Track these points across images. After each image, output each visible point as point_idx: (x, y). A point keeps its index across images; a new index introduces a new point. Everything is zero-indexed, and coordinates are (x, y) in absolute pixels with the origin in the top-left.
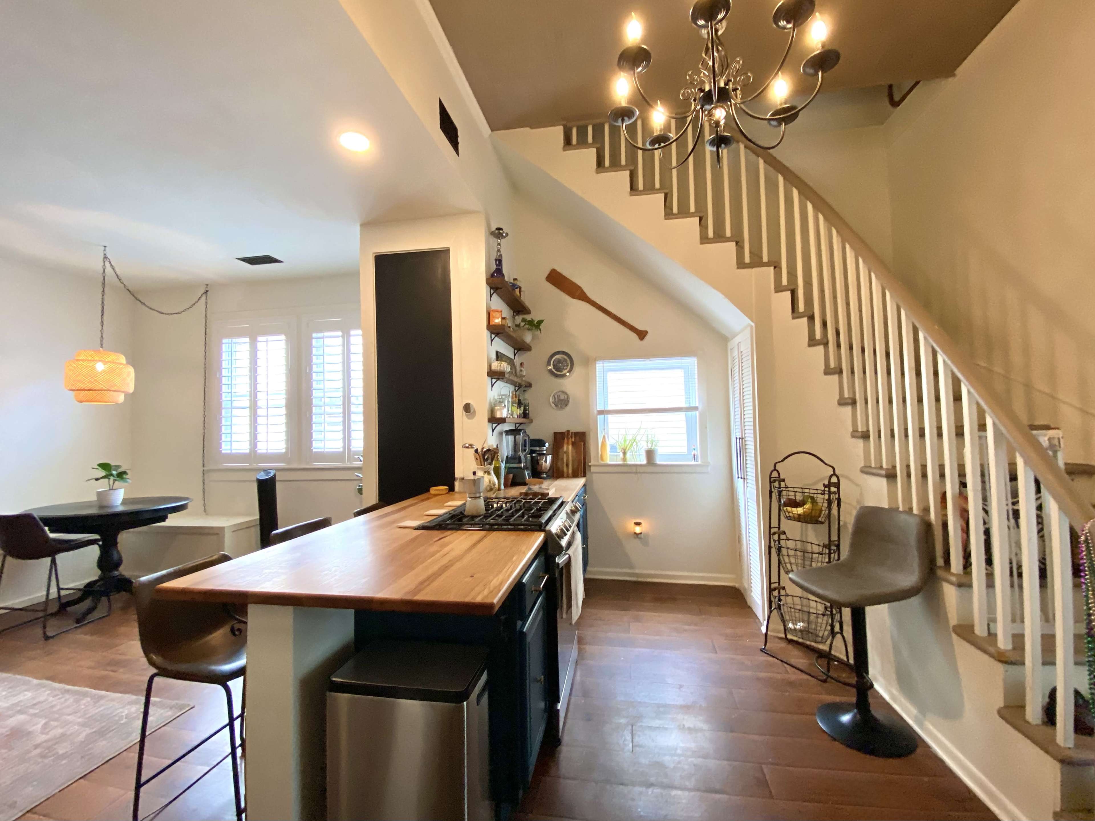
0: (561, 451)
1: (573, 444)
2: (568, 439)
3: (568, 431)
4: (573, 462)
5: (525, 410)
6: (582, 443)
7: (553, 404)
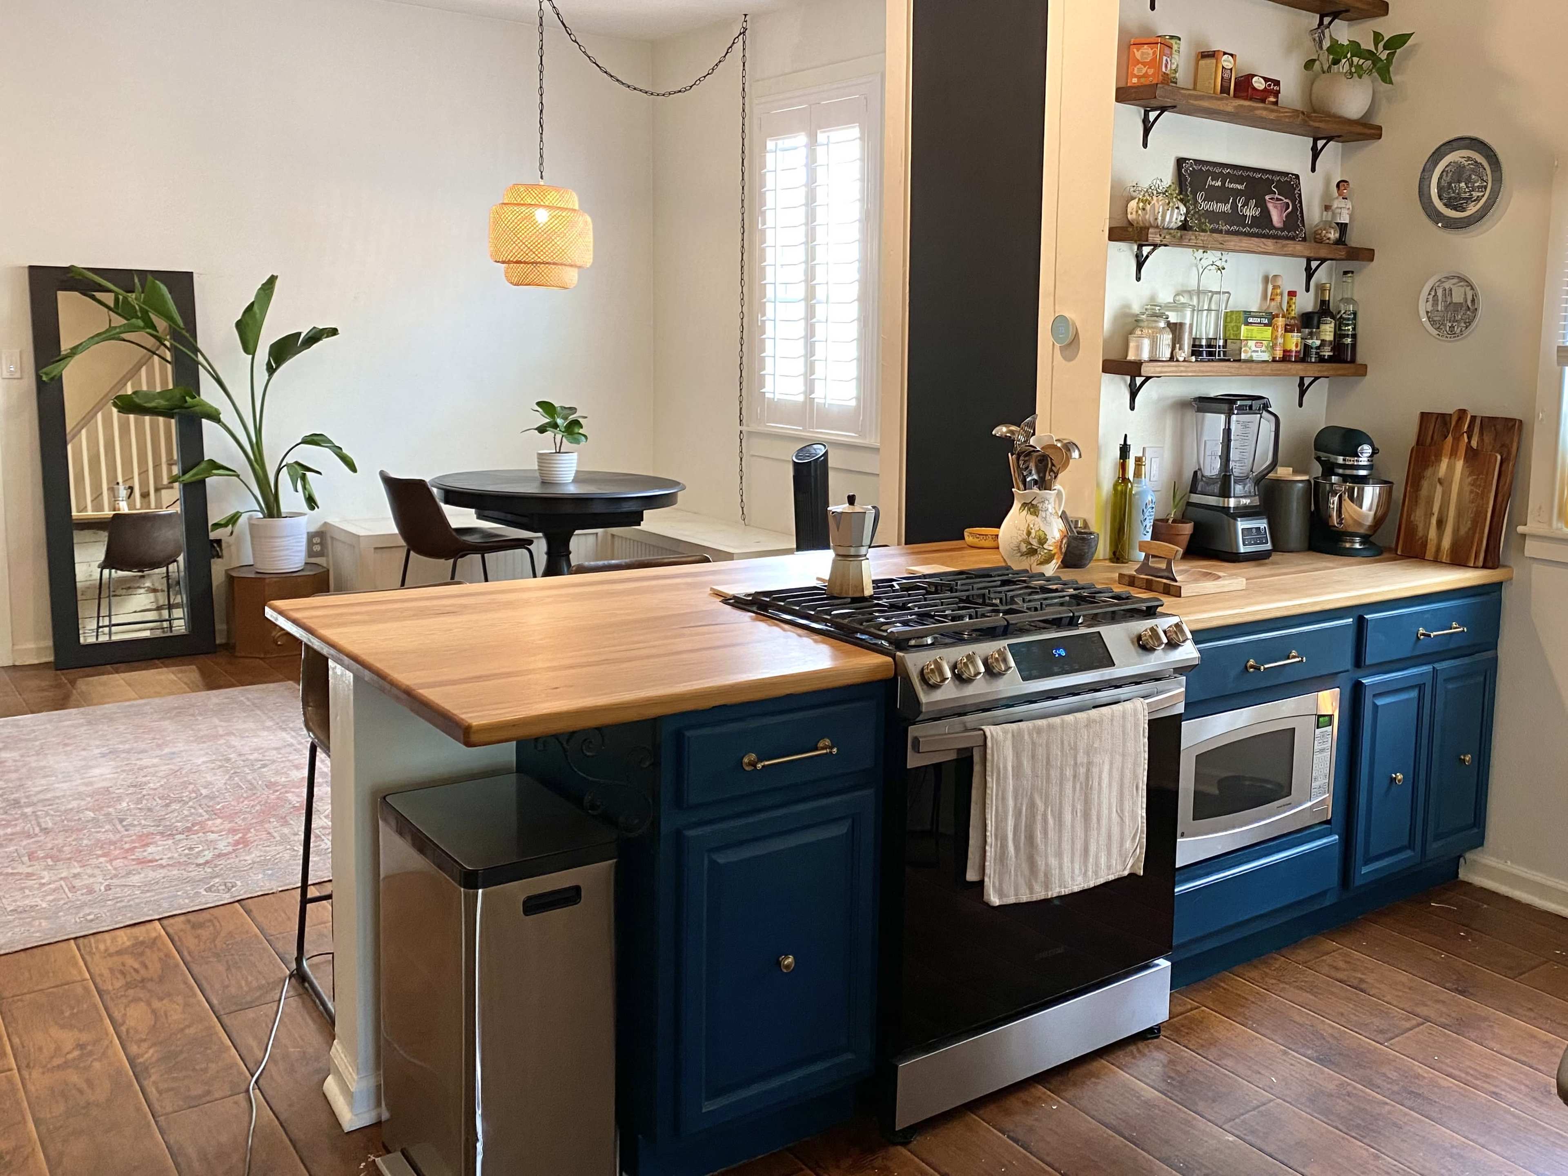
0: (1428, 473)
1: (1472, 456)
2: (1457, 439)
3: (1462, 413)
4: (1459, 515)
5: (1339, 335)
6: (1499, 457)
7: (1429, 318)
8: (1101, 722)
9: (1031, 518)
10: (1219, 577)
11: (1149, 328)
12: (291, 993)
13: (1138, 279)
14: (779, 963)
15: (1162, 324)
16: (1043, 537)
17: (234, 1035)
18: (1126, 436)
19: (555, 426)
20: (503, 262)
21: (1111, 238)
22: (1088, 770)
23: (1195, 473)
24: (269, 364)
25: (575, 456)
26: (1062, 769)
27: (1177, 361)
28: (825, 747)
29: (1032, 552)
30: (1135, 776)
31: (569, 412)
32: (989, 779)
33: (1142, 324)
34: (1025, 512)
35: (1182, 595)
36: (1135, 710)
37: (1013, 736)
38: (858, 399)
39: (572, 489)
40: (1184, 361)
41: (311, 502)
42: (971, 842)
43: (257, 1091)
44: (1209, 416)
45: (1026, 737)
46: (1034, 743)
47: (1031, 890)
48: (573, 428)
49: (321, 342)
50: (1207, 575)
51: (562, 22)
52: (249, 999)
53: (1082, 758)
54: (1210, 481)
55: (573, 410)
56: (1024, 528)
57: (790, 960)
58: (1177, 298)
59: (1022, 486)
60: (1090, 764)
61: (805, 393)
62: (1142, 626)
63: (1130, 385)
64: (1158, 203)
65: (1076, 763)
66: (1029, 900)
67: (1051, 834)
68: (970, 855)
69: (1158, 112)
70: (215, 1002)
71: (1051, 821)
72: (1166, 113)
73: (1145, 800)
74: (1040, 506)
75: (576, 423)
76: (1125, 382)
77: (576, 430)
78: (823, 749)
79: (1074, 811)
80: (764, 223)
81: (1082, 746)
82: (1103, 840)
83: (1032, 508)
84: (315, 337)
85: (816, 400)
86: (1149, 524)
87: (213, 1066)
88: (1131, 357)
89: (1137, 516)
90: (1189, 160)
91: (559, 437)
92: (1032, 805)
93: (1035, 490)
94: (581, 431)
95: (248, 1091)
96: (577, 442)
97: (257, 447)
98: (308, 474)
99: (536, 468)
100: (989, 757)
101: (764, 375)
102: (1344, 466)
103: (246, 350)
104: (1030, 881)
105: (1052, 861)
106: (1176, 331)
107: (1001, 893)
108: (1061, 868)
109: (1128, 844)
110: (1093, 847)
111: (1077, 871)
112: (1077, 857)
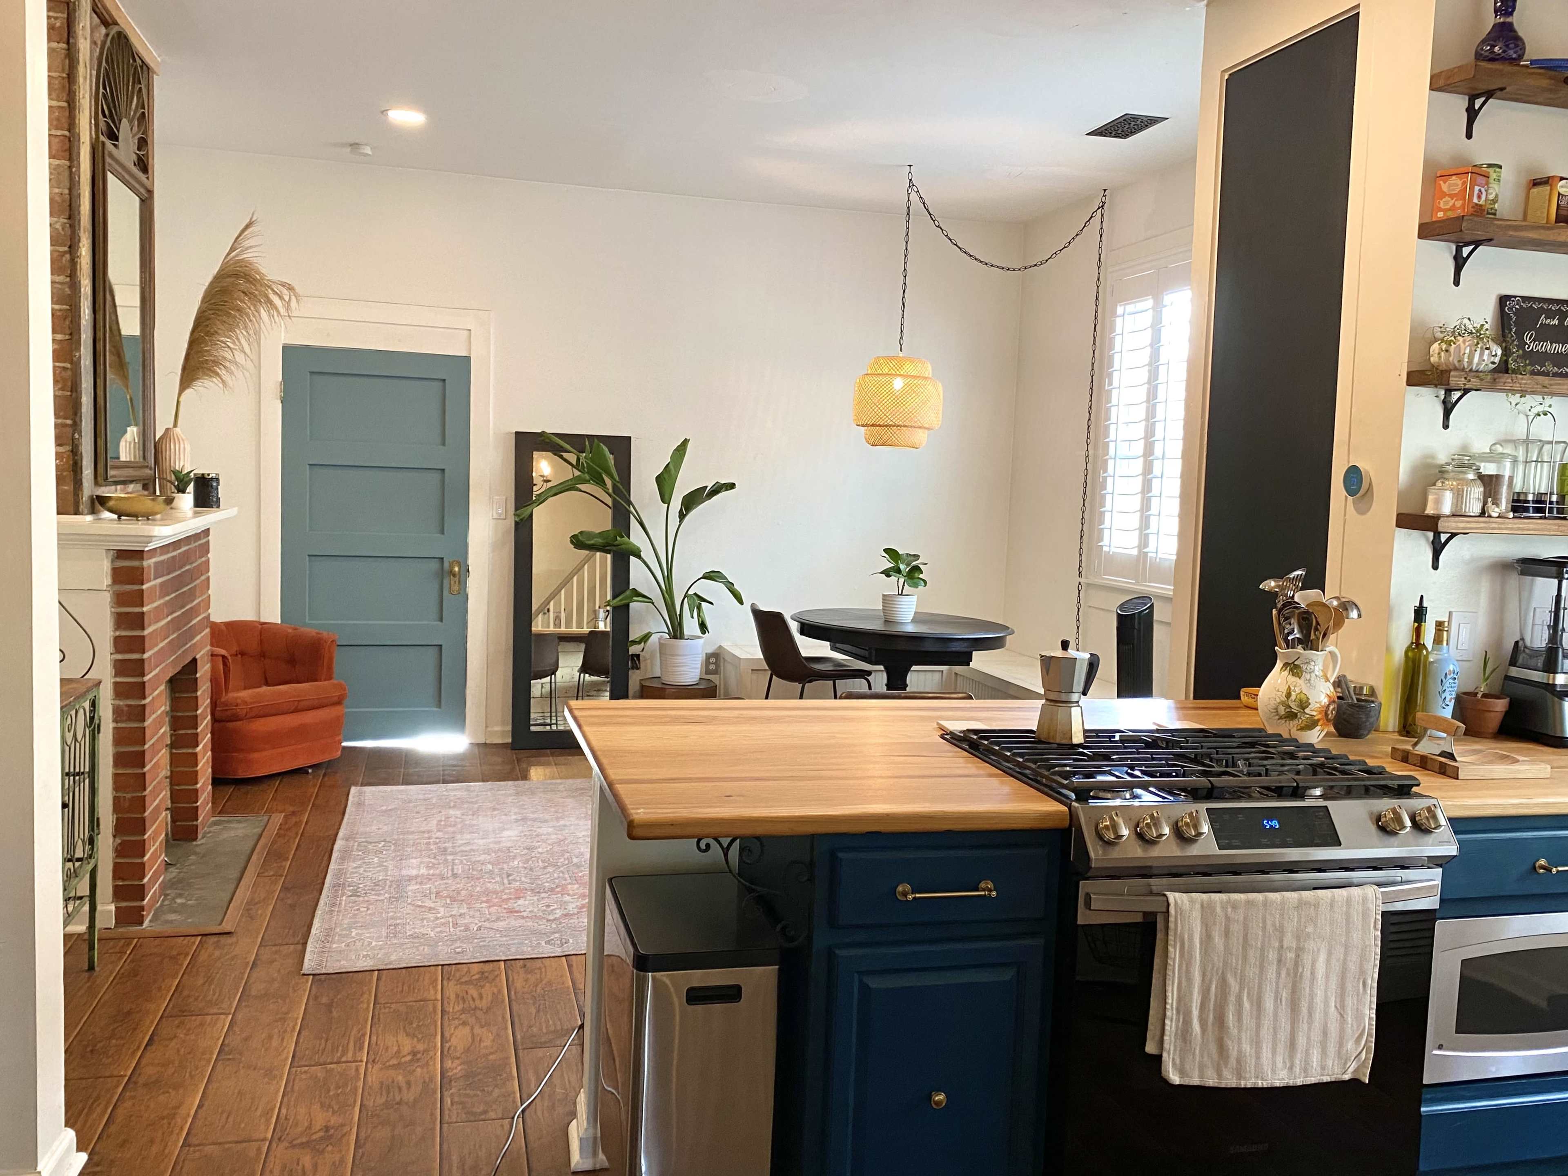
8: (1316, 906)
9: (1292, 679)
10: (1518, 761)
11: (1454, 479)
12: (576, 1042)
13: (1446, 426)
14: (929, 1098)
15: (1471, 476)
16: (1305, 699)
17: (522, 1068)
18: (1422, 597)
19: (899, 571)
20: (863, 426)
21: (1410, 383)
22: (1298, 956)
23: (1517, 643)
24: (681, 511)
25: (915, 598)
26: (1262, 949)
27: (1489, 516)
28: (987, 889)
29: (1291, 716)
30: (1362, 972)
31: (912, 558)
32: (1171, 949)
33: (1446, 476)
34: (1286, 673)
35: (1460, 777)
36: (1365, 899)
37: (1202, 906)
39: (910, 628)
40: (1499, 517)
41: (703, 627)
42: (1151, 1012)
43: (521, 1119)
44: (1540, 580)
45: (1218, 910)
46: (1227, 918)
47: (1220, 1076)
48: (914, 574)
49: (720, 494)
50: (1504, 758)
51: (927, 210)
52: (543, 1040)
53: (1289, 941)
54: (1535, 653)
55: (917, 557)
56: (1284, 689)
57: (940, 1097)
58: (1493, 448)
59: (1284, 645)
60: (1299, 951)
61: (1139, 546)
62: (1385, 805)
63: (1433, 542)
64: (1464, 345)
65: (1281, 947)
66: (1216, 1085)
67: (1247, 1019)
68: (1150, 1026)
69: (1472, 247)
70: (519, 1037)
71: (1247, 1005)
72: (1481, 247)
73: (1375, 1000)
74: (1304, 667)
75: (917, 569)
76: (1427, 539)
77: (916, 575)
78: (984, 890)
79: (1277, 998)
80: (1110, 384)
81: (1290, 927)
82: (1316, 1036)
83: (1294, 668)
84: (717, 490)
85: (1150, 554)
86: (1450, 697)
87: (497, 1091)
88: (1430, 511)
89: (1434, 687)
90: (1516, 297)
91: (902, 580)
92: (1223, 983)
93: (1299, 649)
94: (921, 576)
95: (513, 1118)
96: (918, 586)
97: (668, 579)
98: (703, 604)
99: (881, 608)
100: (1172, 925)
101: (1103, 529)
103: (663, 500)
104: (1218, 1065)
105: (1247, 1048)
106: (1490, 483)
107: (1182, 1072)
108: (1258, 1058)
109: (1350, 1045)
110: (1301, 1041)
111: (1280, 1065)
112: (1281, 1049)
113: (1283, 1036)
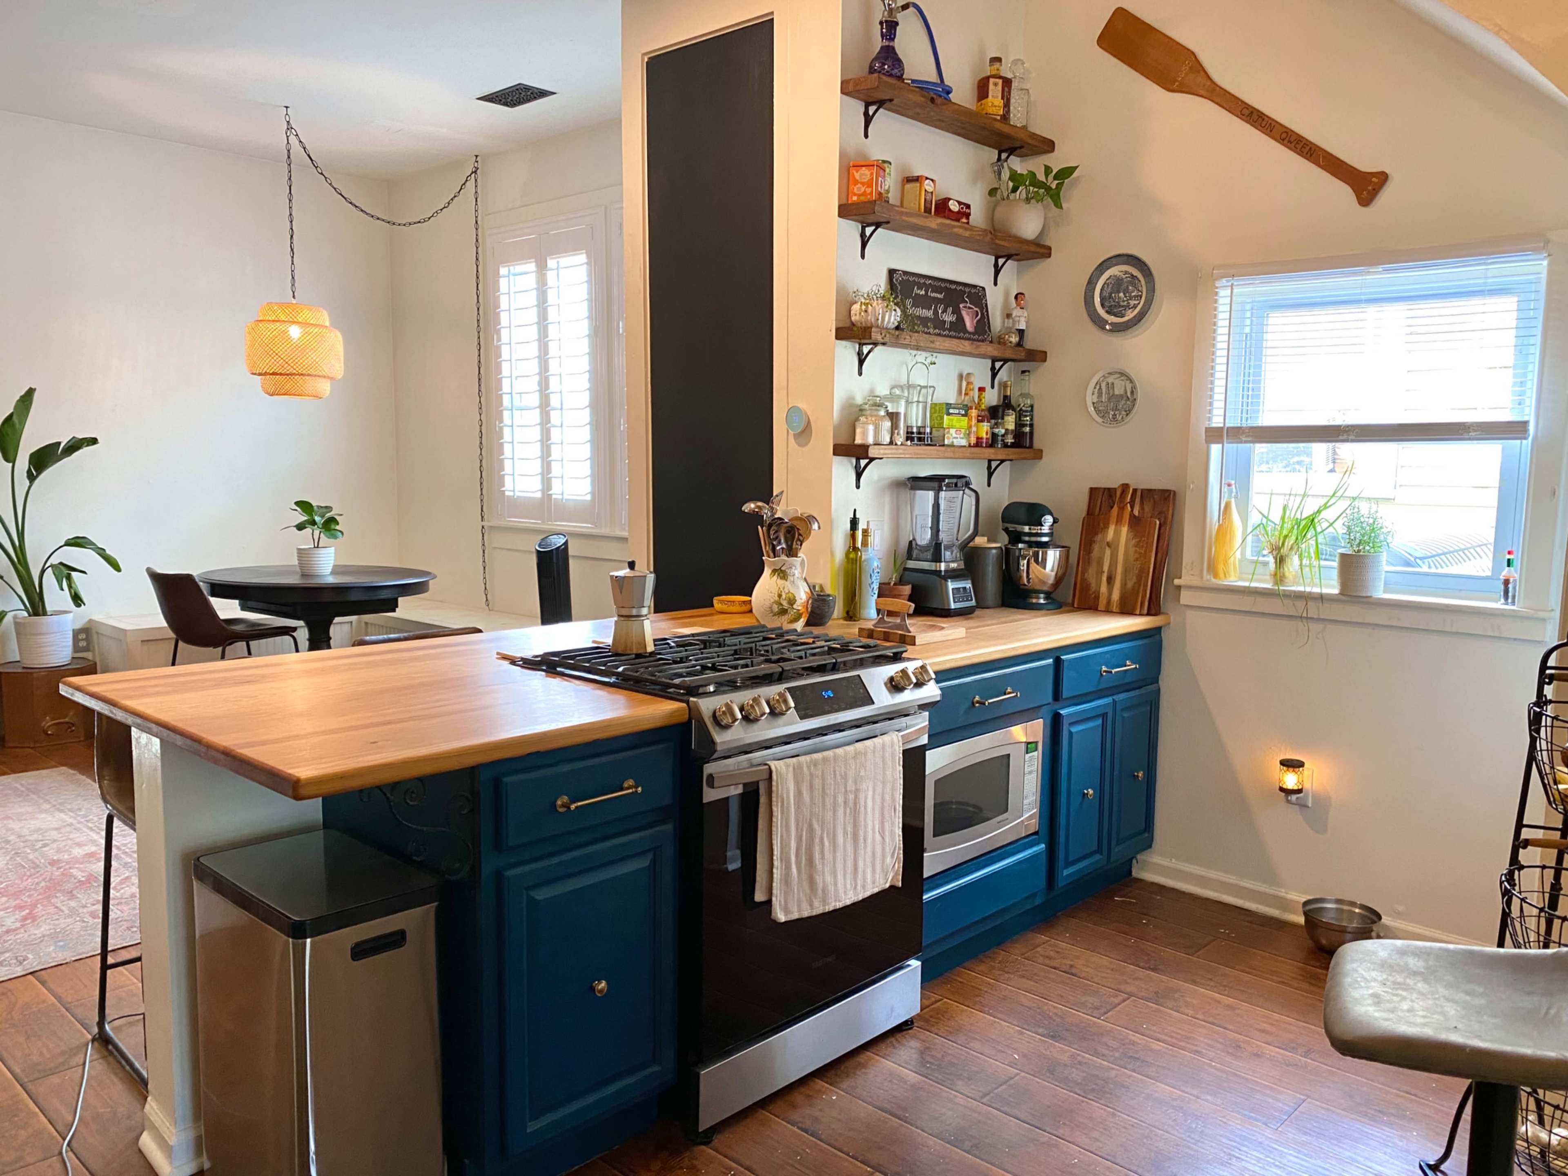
0: (1099, 537)
1: (1135, 522)
2: (1122, 509)
3: (1125, 487)
4: (1126, 572)
5: (1019, 425)
6: (1158, 522)
7: (1095, 408)
8: (865, 754)
9: (781, 582)
10: (943, 628)
11: (871, 416)
13: (860, 375)
14: (593, 988)
15: (882, 413)
16: (791, 598)
17: (41, 1101)
18: (855, 510)
19: (314, 523)
20: (260, 374)
21: (837, 337)
22: (856, 796)
23: (911, 542)
24: (29, 471)
25: (332, 550)
26: (835, 797)
27: (896, 444)
28: (631, 787)
29: (783, 612)
30: (893, 800)
31: (325, 510)
32: (774, 808)
33: (864, 413)
34: (775, 577)
35: (917, 643)
36: (892, 742)
37: (794, 769)
38: (593, 493)
39: (331, 579)
40: (902, 444)
41: (77, 599)
42: (758, 866)
43: (72, 1154)
44: (919, 493)
45: (805, 769)
46: (811, 775)
47: (812, 905)
48: (330, 524)
49: (80, 451)
50: (933, 627)
51: (309, 156)
52: (54, 1066)
53: (851, 786)
54: (924, 549)
55: (329, 508)
56: (775, 591)
57: (602, 985)
58: (893, 391)
59: (772, 554)
60: (857, 791)
61: (542, 490)
62: (892, 669)
63: (856, 467)
64: (878, 306)
65: (846, 791)
66: (811, 915)
67: (828, 855)
68: (758, 879)
69: (873, 228)
70: (18, 1071)
71: (826, 843)
72: (879, 229)
73: (901, 820)
74: (788, 571)
75: (332, 520)
76: (852, 464)
77: (333, 527)
78: (628, 788)
79: (845, 833)
80: (499, 340)
81: (851, 774)
82: (869, 859)
83: (781, 573)
84: (74, 446)
85: (553, 496)
87: (22, 1131)
88: (859, 441)
89: (866, 580)
90: (899, 271)
91: (317, 533)
92: (811, 830)
93: (784, 557)
94: (337, 527)
95: (61, 1155)
96: (335, 537)
97: (20, 550)
98: (73, 574)
99: (296, 562)
100: (774, 788)
101: (504, 475)
102: (1030, 535)
103: (7, 459)
104: (810, 898)
105: (829, 878)
106: (893, 417)
107: (786, 910)
108: (836, 884)
109: (888, 860)
110: (861, 864)
111: (849, 886)
112: (848, 876)
113: (850, 863)
